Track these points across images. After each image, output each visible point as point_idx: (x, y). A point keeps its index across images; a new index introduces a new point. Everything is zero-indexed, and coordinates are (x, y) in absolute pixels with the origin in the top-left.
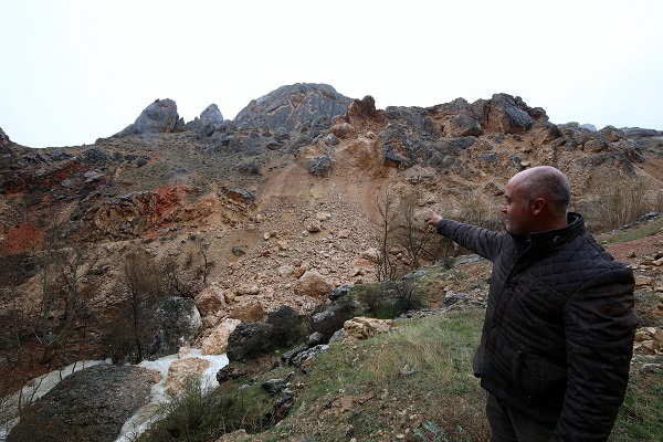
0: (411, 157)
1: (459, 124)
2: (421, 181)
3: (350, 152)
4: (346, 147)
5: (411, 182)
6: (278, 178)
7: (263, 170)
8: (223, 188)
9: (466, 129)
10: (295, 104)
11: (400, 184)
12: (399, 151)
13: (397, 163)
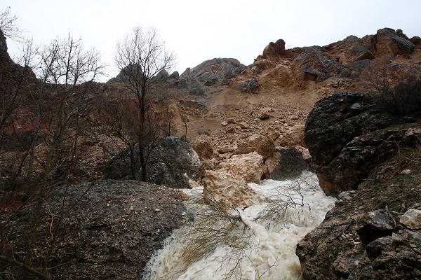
0: (325, 72)
1: (354, 52)
2: (342, 84)
3: (271, 76)
4: (268, 73)
5: (332, 86)
6: (219, 96)
7: (206, 93)
8: (181, 101)
9: (361, 55)
10: (214, 70)
11: (323, 89)
12: (315, 68)
13: (315, 77)
